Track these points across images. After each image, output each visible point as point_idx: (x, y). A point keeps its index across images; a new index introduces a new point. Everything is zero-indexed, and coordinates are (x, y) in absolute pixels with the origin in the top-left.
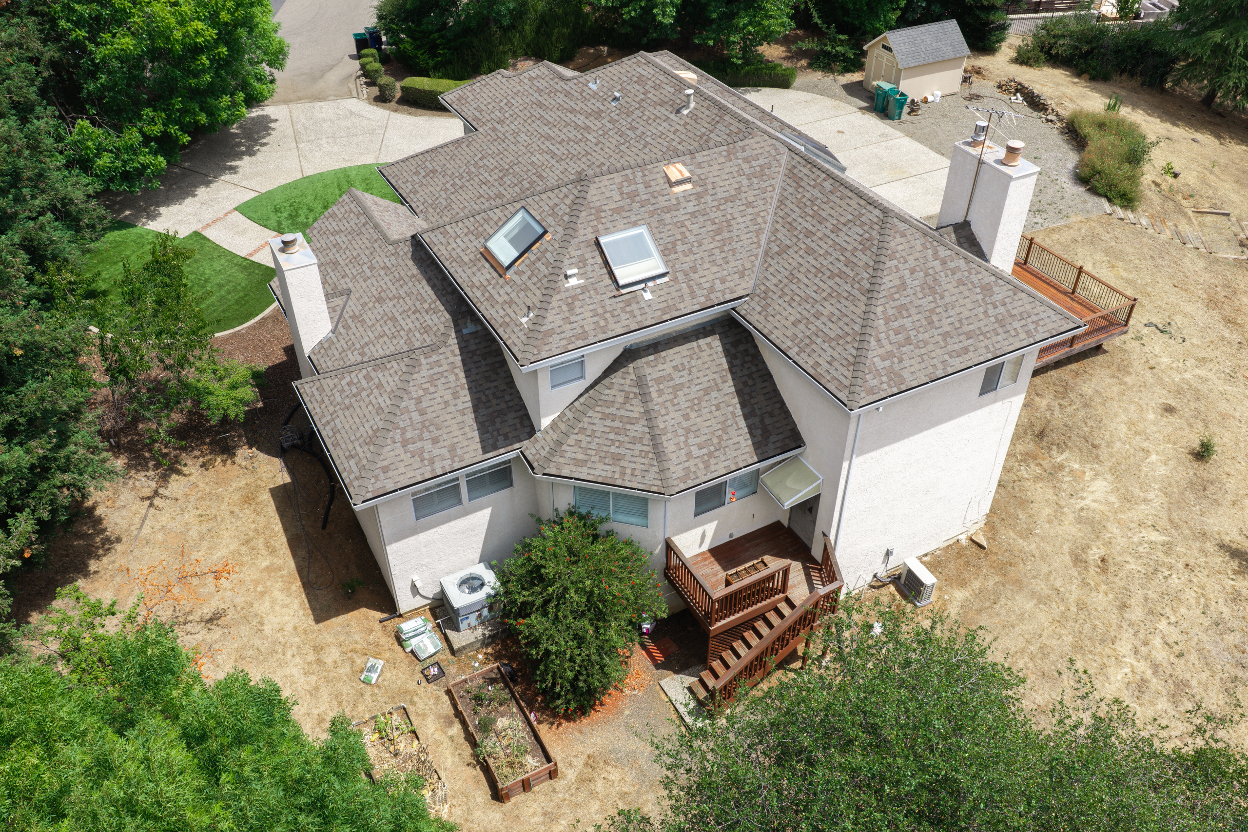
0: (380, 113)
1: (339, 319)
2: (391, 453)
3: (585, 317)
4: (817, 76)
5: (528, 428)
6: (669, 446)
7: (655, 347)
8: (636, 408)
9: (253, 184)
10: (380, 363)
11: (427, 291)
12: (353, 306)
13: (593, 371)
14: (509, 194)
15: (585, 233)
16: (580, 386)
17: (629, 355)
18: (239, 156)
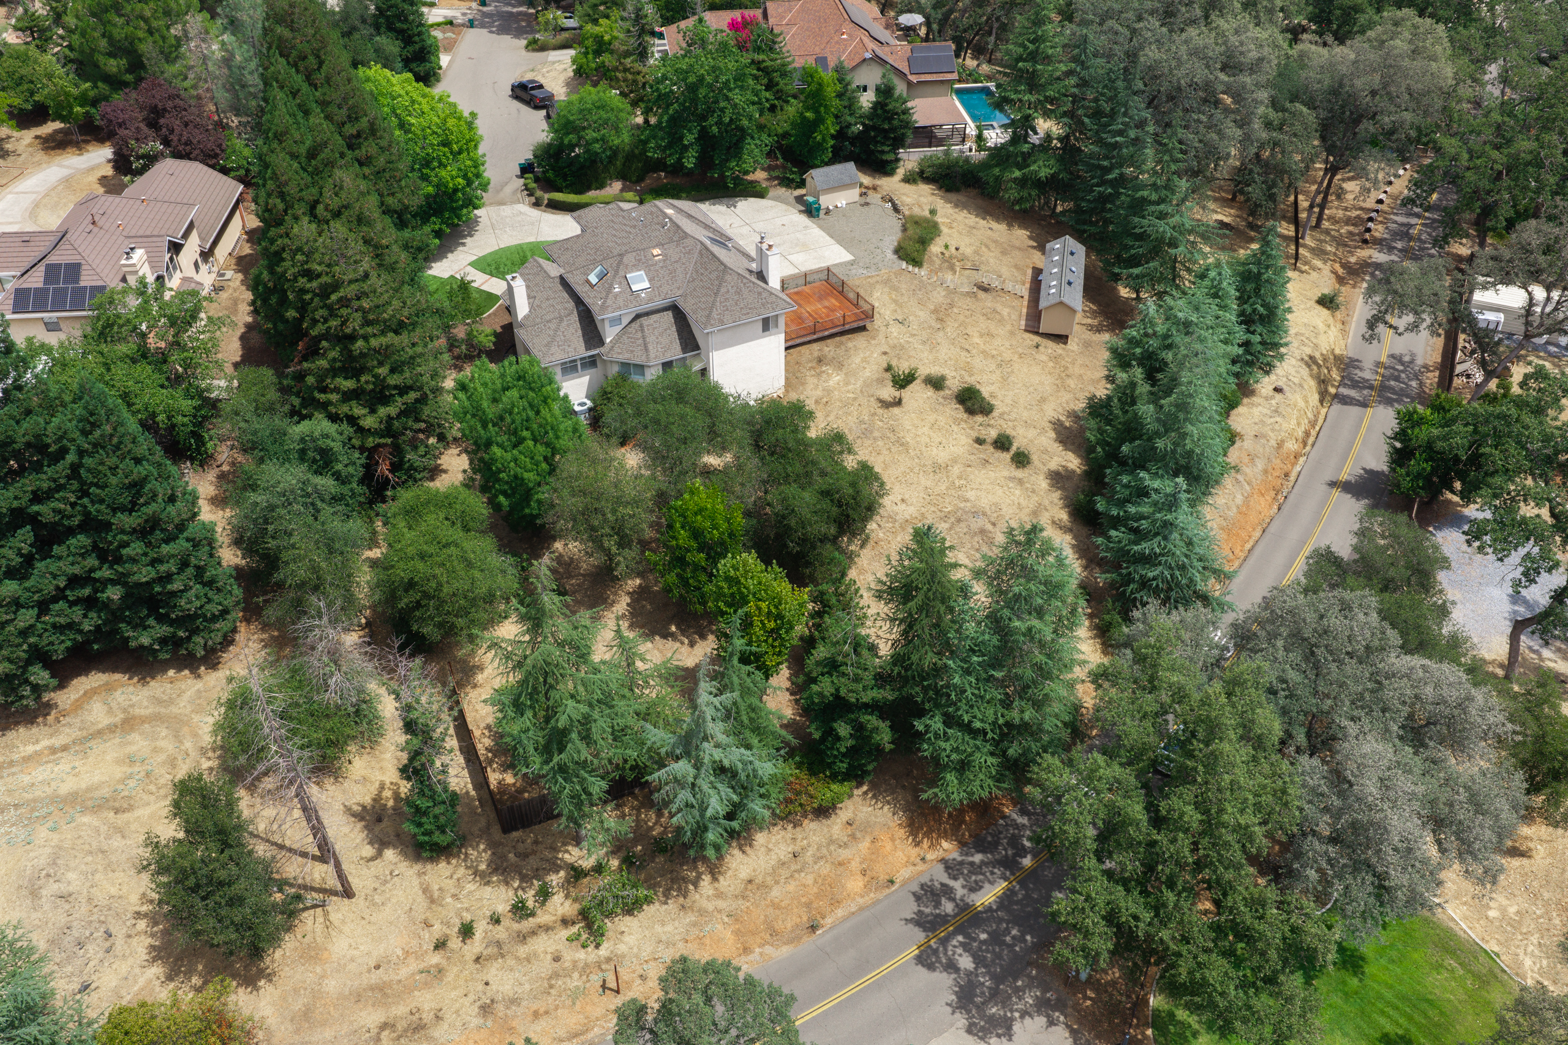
0: (535, 213)
1: (532, 307)
2: (554, 349)
3: (620, 302)
4: (782, 191)
5: (601, 343)
6: (650, 347)
7: (647, 314)
8: (640, 335)
9: (475, 251)
10: (549, 321)
11: (566, 295)
12: (537, 302)
13: (625, 321)
14: (599, 258)
15: (622, 273)
16: (620, 328)
17: (638, 317)
18: (465, 237)
